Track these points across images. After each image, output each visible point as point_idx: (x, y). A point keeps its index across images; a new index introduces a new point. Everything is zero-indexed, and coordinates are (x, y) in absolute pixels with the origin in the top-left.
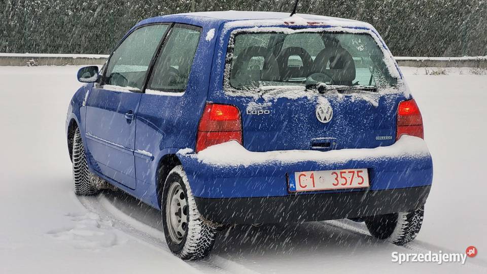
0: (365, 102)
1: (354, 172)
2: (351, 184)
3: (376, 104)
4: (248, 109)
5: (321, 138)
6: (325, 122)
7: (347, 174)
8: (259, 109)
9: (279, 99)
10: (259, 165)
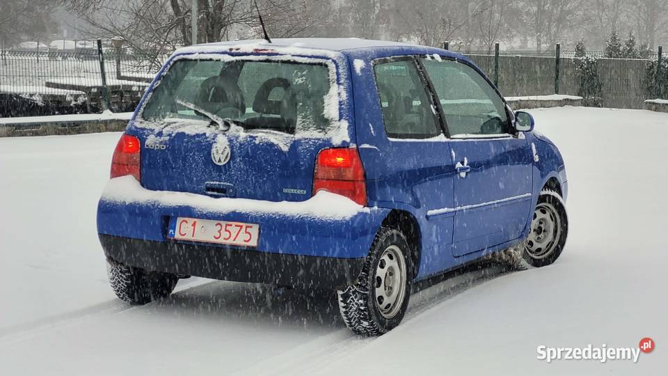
0: (272, 145)
1: (241, 227)
2: (234, 240)
3: (285, 149)
4: (147, 142)
5: (215, 183)
6: (219, 164)
7: (233, 227)
8: (156, 143)
9: (178, 134)
10: (138, 204)
